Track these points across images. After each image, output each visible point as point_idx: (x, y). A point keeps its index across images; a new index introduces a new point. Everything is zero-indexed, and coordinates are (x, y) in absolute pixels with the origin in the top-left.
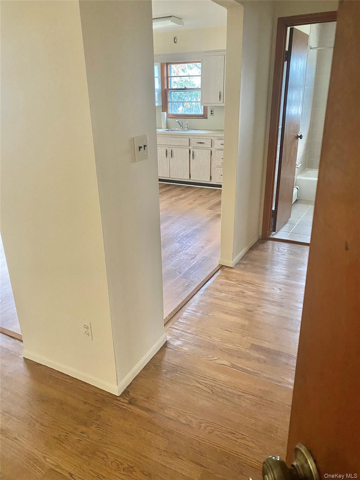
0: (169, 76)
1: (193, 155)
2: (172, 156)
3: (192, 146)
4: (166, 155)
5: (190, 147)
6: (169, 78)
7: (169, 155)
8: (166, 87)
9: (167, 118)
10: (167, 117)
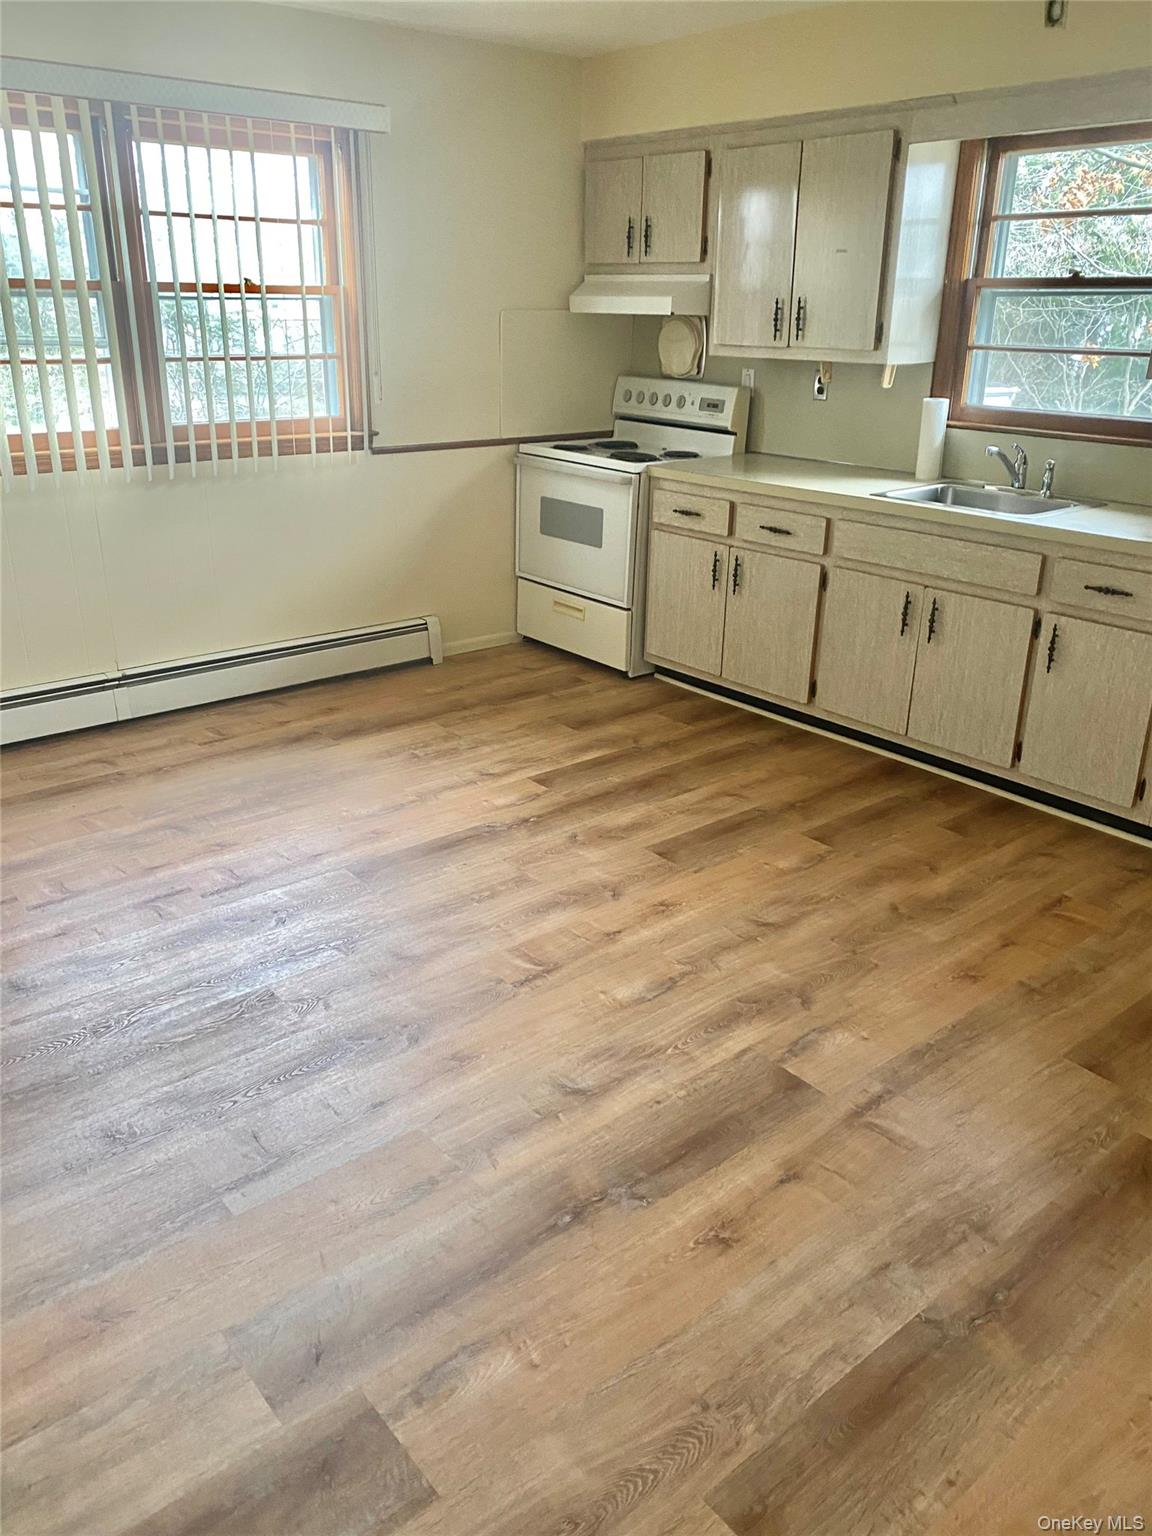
0: (996, 211)
1: (1052, 649)
2: (931, 631)
3: (1053, 596)
4: (905, 624)
5: (1043, 605)
6: (995, 227)
7: (920, 623)
8: (968, 273)
9: (948, 426)
10: (952, 423)
